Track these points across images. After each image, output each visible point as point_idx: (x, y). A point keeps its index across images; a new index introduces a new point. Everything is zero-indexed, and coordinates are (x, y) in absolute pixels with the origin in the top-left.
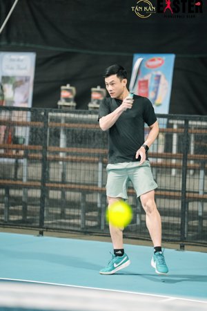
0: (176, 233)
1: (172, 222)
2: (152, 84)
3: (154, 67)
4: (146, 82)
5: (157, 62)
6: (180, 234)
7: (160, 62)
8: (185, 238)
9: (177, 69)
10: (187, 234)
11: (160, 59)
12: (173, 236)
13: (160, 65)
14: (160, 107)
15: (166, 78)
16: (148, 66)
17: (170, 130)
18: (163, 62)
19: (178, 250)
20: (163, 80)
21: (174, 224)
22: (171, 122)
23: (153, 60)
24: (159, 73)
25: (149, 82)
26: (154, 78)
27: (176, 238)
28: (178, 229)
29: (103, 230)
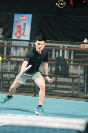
0: (33, 89)
1: (31, 85)
2: (22, 27)
3: (23, 19)
4: (20, 26)
5: (25, 17)
6: (34, 90)
7: (26, 17)
8: (36, 92)
9: (33, 20)
10: (37, 90)
11: (26, 16)
12: (31, 91)
13: (26, 19)
14: (26, 37)
15: (28, 24)
16: (21, 19)
17: (30, 47)
18: (27, 17)
19: (33, 97)
20: (27, 25)
21: (31, 86)
22: (31, 43)
23: (23, 17)
24: (25, 22)
25: (21, 26)
26: (23, 24)
27: (33, 92)
28: (33, 88)
29: (1, 89)
